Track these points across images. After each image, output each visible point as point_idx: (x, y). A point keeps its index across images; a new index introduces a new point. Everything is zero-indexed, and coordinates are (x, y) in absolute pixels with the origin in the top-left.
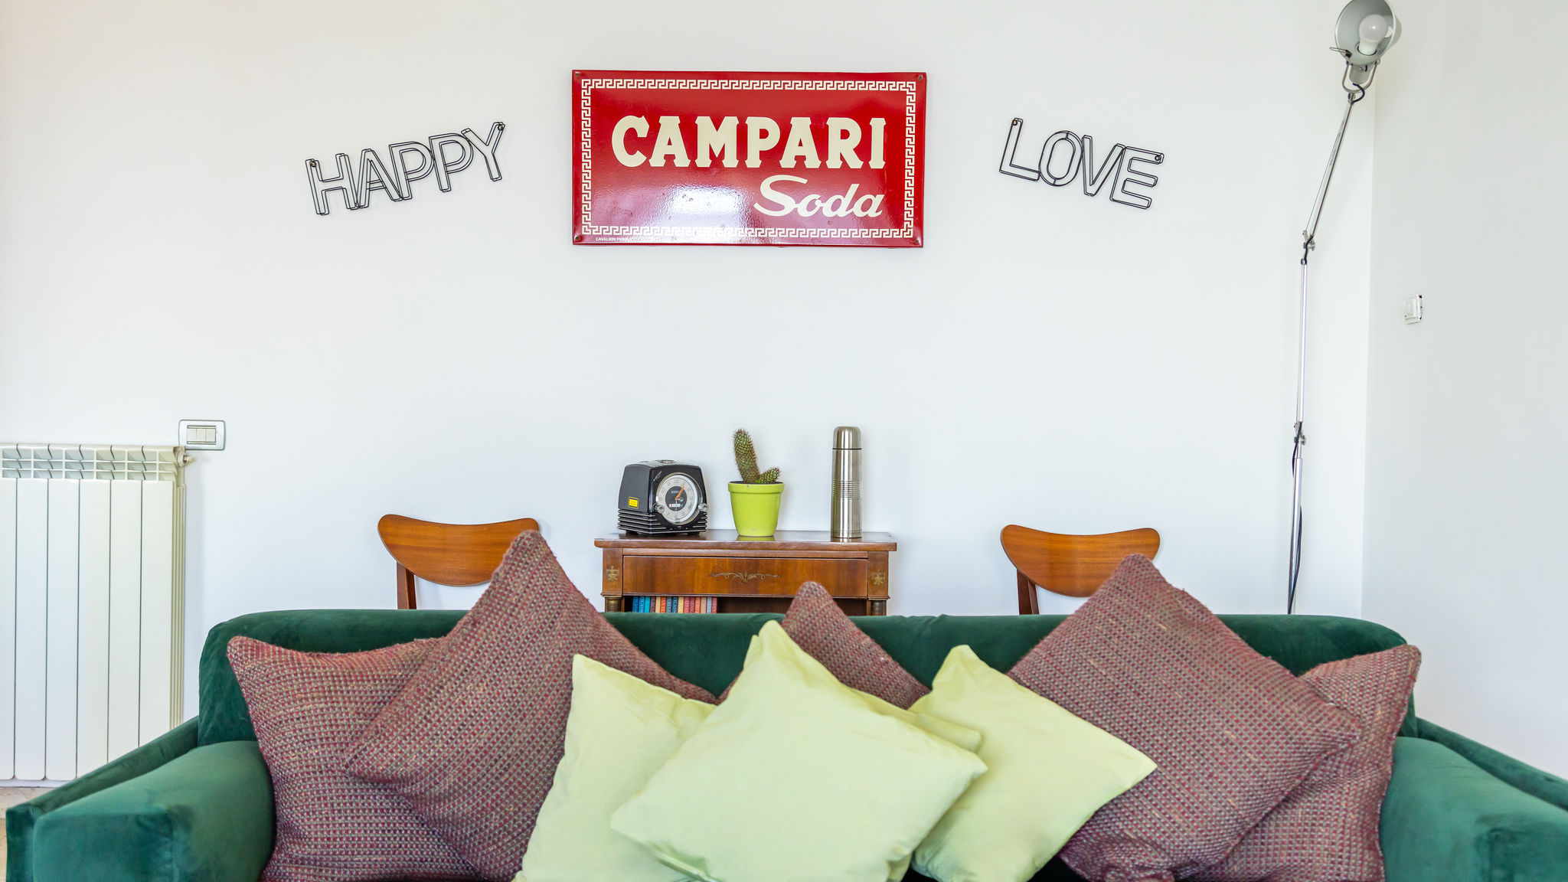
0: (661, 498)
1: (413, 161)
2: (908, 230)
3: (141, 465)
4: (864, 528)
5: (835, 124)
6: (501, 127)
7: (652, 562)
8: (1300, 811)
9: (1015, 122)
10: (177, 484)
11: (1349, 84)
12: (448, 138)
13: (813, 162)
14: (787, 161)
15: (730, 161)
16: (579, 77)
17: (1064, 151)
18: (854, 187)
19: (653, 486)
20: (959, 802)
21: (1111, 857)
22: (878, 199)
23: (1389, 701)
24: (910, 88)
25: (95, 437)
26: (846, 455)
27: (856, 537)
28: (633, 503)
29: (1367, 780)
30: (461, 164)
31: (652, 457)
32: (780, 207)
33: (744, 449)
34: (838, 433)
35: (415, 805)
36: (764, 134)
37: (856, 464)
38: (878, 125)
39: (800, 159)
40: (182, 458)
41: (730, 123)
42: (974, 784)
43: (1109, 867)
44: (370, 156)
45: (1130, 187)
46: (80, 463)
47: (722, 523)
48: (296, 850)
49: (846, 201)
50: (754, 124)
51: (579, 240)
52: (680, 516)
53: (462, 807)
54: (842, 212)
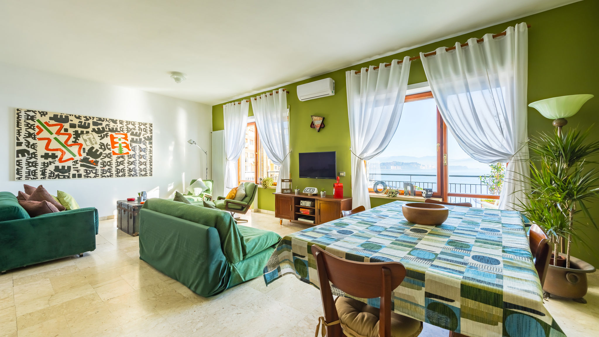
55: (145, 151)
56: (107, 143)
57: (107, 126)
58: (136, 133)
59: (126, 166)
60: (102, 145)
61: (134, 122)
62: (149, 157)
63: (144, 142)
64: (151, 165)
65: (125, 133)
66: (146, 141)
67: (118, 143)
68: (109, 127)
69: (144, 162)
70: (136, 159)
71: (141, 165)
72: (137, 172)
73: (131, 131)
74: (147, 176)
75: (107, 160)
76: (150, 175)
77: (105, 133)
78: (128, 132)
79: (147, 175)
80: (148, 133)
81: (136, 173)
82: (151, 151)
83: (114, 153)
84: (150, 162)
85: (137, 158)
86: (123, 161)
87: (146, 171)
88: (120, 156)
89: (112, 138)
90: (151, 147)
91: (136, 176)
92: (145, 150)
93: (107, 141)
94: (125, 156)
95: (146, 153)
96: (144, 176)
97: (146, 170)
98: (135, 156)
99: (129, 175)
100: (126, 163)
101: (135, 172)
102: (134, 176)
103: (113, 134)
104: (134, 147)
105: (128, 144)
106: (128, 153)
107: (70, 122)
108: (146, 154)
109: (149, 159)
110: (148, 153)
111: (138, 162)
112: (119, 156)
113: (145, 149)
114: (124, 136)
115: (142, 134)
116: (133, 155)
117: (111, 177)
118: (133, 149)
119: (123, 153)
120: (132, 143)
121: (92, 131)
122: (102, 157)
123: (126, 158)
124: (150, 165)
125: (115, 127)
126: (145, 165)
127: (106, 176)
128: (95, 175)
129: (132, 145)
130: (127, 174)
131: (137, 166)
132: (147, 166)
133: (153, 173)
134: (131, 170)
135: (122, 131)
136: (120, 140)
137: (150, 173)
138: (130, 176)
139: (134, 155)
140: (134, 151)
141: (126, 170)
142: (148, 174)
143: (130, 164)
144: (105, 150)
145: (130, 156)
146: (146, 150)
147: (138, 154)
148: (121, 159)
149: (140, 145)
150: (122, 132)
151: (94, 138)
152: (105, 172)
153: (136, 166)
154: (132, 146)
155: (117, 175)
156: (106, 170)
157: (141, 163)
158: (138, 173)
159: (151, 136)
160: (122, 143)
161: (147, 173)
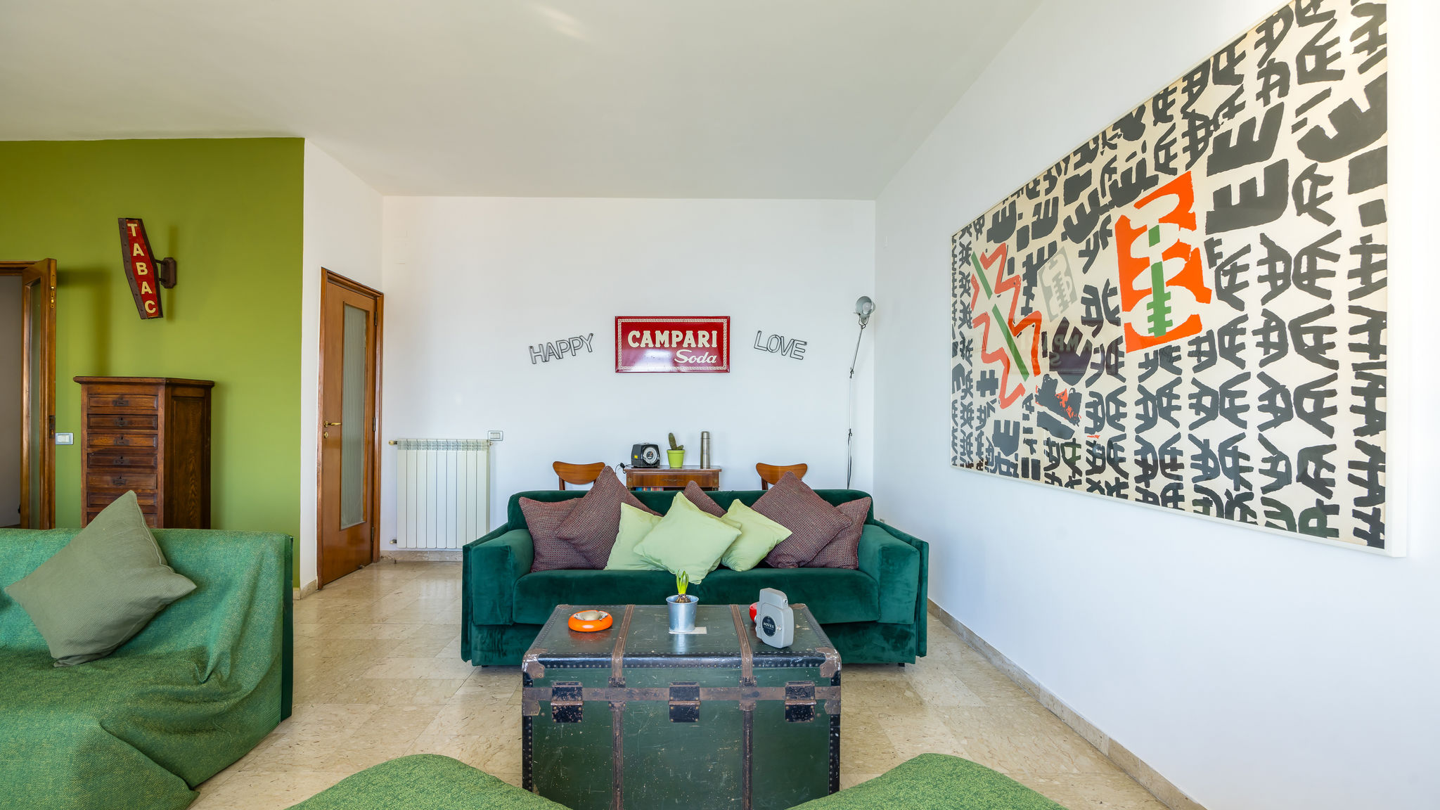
0: (645, 455)
1: (564, 346)
2: (725, 367)
3: (477, 446)
4: (711, 464)
5: (701, 333)
6: (592, 335)
7: (642, 477)
8: (834, 546)
9: (759, 332)
10: (488, 452)
11: (861, 323)
12: (575, 339)
13: (693, 345)
14: (685, 345)
15: (667, 345)
16: (617, 319)
17: (775, 341)
18: (707, 353)
19: (643, 452)
20: (734, 542)
21: (779, 560)
22: (715, 357)
23: (861, 513)
24: (725, 321)
25: (462, 436)
26: (705, 441)
27: (709, 467)
28: (636, 457)
29: (854, 536)
30: (580, 347)
31: (642, 442)
32: (683, 360)
33: (672, 439)
34: (703, 433)
35: (575, 546)
36: (677, 336)
37: (708, 443)
38: (715, 333)
39: (689, 344)
40: (489, 443)
41: (667, 333)
42: (738, 538)
43: (779, 563)
44: (549, 345)
45: (796, 353)
46: (447, 446)
47: (665, 463)
48: (541, 560)
49: (704, 358)
50: (674, 333)
51: (617, 371)
52: (651, 461)
53: (589, 547)
54: (703, 361)
55: (1314, 273)
56: (1108, 283)
57: (1107, 176)
58: (1248, 126)
59: (1184, 430)
60: (1092, 296)
61: (1230, 49)
62: (1354, 331)
63: (1307, 184)
64: (1376, 422)
65: (1181, 171)
66: (1323, 169)
67: (1144, 262)
68: (1114, 177)
69: (1303, 391)
70: (1241, 364)
71: (1282, 417)
72: (1249, 486)
73: (1211, 140)
74: (1335, 533)
75: (1106, 384)
76: (1358, 533)
77: (1097, 228)
78: (1195, 155)
79: (1332, 522)
80: (1339, 75)
81: (1243, 490)
82: (1376, 258)
83: (1137, 342)
84: (1363, 384)
85: (1252, 354)
86: (1167, 391)
87: (1322, 486)
88: (1155, 352)
89: (1127, 234)
90: (1373, 214)
91: (1243, 519)
92: (1312, 264)
93: (1107, 267)
94: (1178, 349)
95: (1326, 294)
96: (1305, 529)
97: (1324, 474)
98: (1239, 339)
99: (1200, 496)
100: (1184, 402)
101: (1239, 482)
102: (1230, 515)
103: (1128, 210)
104: (1232, 268)
105: (1197, 250)
106: (1194, 323)
107: (1019, 225)
108: (1322, 303)
109: (1354, 347)
110: (1340, 286)
111: (1255, 389)
112: (1151, 357)
113: (1313, 251)
114: (1170, 202)
115: (1289, 119)
116: (1223, 331)
117: (1119, 495)
118: (1225, 281)
119: (1168, 329)
120: (1216, 236)
121: (1064, 238)
122: (1090, 372)
123: (1187, 364)
124: (1360, 420)
125: (1133, 163)
126: (1316, 419)
127: (1103, 485)
128: (1069, 472)
129: (1217, 250)
130: (1188, 492)
131: (1252, 433)
132: (1329, 431)
133: (1391, 512)
134: (1211, 464)
135: (1164, 168)
136: (1155, 237)
137: (1368, 510)
138: (1206, 512)
139: (1232, 329)
140: (1227, 295)
141: (1185, 459)
142: (1344, 521)
143: (1204, 409)
144: (1097, 324)
145: (1205, 347)
146: (1322, 264)
147: (1257, 322)
148: (1162, 377)
149: (1270, 229)
150: (1165, 180)
151: (1068, 273)
152: (1099, 462)
153: (1243, 424)
154: (1219, 262)
155: (1142, 485)
156: (1103, 449)
157: (1280, 402)
158: (1258, 494)
159: (1377, 91)
160: (1168, 255)
161: (1335, 510)
